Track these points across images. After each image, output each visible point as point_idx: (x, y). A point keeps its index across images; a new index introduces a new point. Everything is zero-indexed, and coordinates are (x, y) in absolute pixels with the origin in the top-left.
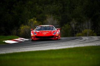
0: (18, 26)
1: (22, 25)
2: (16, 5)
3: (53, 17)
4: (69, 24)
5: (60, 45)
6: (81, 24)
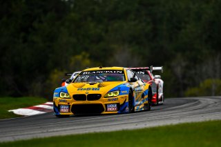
1: (56, 71)
2: (40, 22)
4: (169, 67)
5: (145, 119)
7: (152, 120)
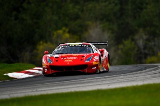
0: (34, 44)
1: (41, 42)
2: (29, 3)
3: (102, 26)
4: (133, 40)
5: (115, 81)
6: (156, 39)
7: (121, 82)
